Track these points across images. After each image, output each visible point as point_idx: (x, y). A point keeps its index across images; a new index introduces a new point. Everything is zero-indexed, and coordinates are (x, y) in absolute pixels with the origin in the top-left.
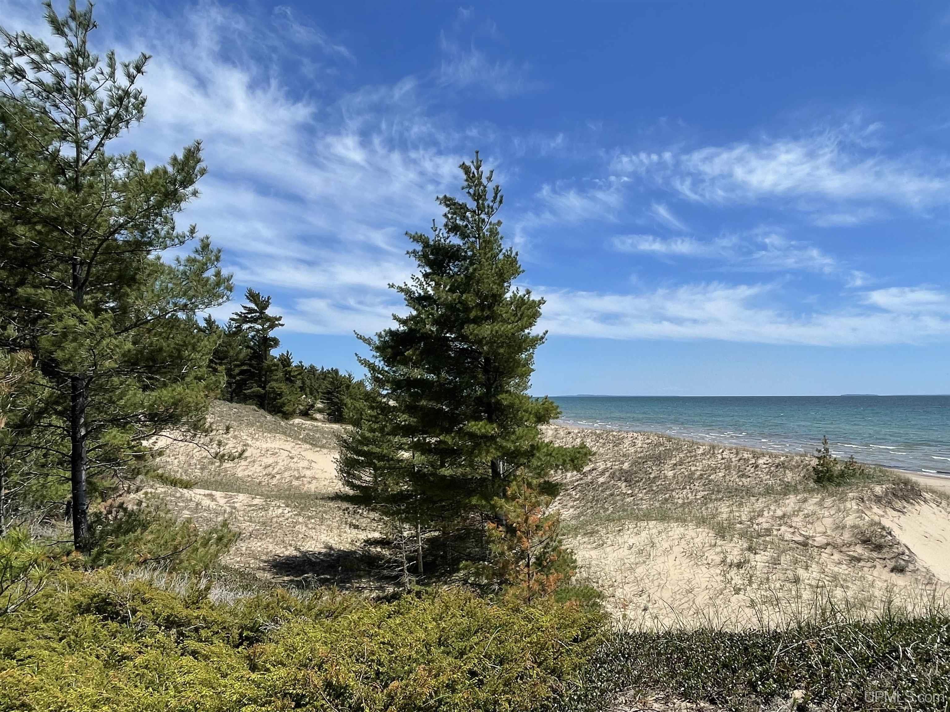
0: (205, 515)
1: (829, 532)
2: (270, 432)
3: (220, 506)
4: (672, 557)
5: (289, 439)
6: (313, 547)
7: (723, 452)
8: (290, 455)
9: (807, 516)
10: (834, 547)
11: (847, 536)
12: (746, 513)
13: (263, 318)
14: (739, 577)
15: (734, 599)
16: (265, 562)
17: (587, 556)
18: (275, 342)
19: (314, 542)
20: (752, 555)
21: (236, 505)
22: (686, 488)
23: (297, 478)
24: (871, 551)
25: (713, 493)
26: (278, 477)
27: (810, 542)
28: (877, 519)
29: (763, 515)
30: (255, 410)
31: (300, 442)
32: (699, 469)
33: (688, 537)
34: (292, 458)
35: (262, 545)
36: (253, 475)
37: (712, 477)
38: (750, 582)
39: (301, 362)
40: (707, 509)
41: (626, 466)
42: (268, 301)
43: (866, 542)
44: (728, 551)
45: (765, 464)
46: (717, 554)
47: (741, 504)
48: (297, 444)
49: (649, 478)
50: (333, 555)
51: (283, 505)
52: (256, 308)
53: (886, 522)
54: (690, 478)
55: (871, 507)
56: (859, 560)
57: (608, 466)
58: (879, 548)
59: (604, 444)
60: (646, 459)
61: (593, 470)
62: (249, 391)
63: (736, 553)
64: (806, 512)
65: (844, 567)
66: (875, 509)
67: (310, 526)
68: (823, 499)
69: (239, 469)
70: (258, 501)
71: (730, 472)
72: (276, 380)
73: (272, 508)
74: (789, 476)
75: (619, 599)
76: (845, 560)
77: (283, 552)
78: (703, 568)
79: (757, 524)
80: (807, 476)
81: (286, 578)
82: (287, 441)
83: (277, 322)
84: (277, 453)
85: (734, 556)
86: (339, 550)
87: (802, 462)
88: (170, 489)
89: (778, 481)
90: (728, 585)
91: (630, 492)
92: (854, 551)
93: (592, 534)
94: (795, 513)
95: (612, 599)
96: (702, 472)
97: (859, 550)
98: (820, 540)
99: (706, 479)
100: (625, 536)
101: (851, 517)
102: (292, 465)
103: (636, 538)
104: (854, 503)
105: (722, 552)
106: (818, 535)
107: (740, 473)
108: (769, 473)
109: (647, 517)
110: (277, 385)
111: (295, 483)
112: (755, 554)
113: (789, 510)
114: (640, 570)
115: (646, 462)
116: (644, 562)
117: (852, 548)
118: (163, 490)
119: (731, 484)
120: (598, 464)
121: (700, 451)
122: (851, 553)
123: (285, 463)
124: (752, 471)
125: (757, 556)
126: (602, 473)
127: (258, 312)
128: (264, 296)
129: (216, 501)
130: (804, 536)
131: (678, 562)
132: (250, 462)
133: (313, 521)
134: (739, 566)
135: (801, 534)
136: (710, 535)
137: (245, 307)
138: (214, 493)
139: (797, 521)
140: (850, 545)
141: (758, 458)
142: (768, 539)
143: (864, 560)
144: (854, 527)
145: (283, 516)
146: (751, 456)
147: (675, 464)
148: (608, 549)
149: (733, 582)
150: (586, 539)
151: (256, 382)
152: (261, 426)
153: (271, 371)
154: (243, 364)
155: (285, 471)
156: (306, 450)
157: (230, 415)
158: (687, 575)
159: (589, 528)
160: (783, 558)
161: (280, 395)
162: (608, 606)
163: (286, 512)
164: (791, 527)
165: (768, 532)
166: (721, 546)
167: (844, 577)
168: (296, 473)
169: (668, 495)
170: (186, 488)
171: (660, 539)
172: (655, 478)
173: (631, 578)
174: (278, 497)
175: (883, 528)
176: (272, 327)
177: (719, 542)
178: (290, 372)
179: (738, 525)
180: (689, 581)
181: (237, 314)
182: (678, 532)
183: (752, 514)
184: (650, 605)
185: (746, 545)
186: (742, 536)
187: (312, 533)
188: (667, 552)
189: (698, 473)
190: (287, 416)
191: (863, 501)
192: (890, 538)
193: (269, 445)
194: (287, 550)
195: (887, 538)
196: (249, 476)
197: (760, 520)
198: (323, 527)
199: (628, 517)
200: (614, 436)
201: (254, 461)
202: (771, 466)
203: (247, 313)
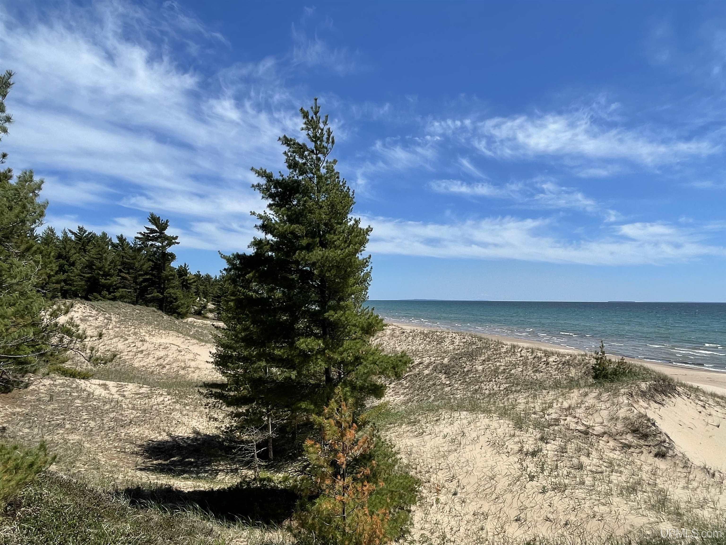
0: (95, 403)
1: (605, 423)
2: (165, 329)
3: (112, 394)
4: (478, 446)
5: (180, 335)
6: (183, 432)
7: (521, 351)
8: (179, 349)
9: (587, 408)
10: (610, 436)
11: (620, 426)
12: (539, 404)
13: (162, 237)
14: (533, 465)
15: (528, 485)
16: (140, 446)
17: (409, 444)
18: (172, 256)
19: (185, 427)
20: (544, 445)
21: (125, 393)
22: (492, 381)
23: (184, 369)
24: (639, 439)
25: (513, 386)
26: (168, 367)
27: (591, 431)
28: (642, 411)
29: (552, 406)
30: (154, 311)
31: (189, 338)
32: (502, 364)
33: (492, 427)
34: (180, 351)
35: (139, 431)
36: (147, 365)
37: (513, 372)
38: (543, 470)
39: (199, 272)
40: (508, 399)
41: (446, 361)
42: (166, 224)
43: (635, 431)
44: (525, 440)
45: (554, 362)
46: (517, 443)
47: (535, 396)
48: (186, 339)
49: (464, 371)
50: (199, 440)
51: (166, 394)
52: (156, 229)
53: (650, 415)
54: (496, 372)
55: (638, 401)
56: (629, 447)
57: (432, 360)
58: (645, 436)
59: (430, 342)
60: (461, 356)
61: (420, 364)
62: (150, 296)
63: (530, 442)
64: (587, 404)
65: (618, 453)
66: (642, 403)
67: (185, 413)
68: (600, 394)
69: (136, 361)
70: (145, 390)
71: (526, 368)
72: (173, 287)
73: (155, 396)
74: (573, 373)
75: (434, 484)
76: (618, 447)
77: (156, 437)
78: (504, 456)
79: (548, 415)
80: (587, 373)
81: (155, 462)
82: (179, 337)
83: (173, 241)
84: (168, 347)
85: (529, 447)
86: (206, 435)
87: (583, 360)
88: (68, 380)
89: (564, 376)
90: (524, 472)
91: (448, 382)
92: (626, 439)
93: (414, 423)
94: (579, 405)
95: (427, 484)
96: (505, 367)
97: (629, 438)
98: (599, 429)
99: (508, 373)
100: (441, 426)
101: (622, 410)
102: (179, 357)
103: (450, 428)
104: (625, 398)
105: (520, 442)
106: (596, 425)
107: (535, 369)
108: (557, 369)
109: (460, 407)
110: (173, 291)
111: (182, 372)
112: (547, 443)
113: (573, 402)
114: (452, 458)
115: (461, 358)
116: (456, 450)
117: (624, 437)
118: (61, 381)
119: (527, 378)
120: (424, 359)
121: (504, 350)
122: (623, 441)
123: (175, 355)
124: (543, 368)
125: (548, 445)
126: (427, 367)
127: (158, 232)
128: (163, 219)
129: (109, 390)
130: (585, 425)
131: (483, 450)
132: (145, 355)
133: (187, 408)
134: (534, 454)
135: (583, 424)
136: (510, 426)
137: (147, 228)
138: (108, 382)
139: (580, 412)
140: (623, 434)
141: (549, 356)
142: (556, 428)
143: (633, 447)
144: (626, 418)
145: (163, 404)
146: (543, 355)
147: (484, 360)
148: (427, 438)
149: (529, 469)
150: (409, 428)
151: (156, 288)
152: (158, 325)
153: (169, 280)
154: (146, 273)
155: (173, 362)
156: (194, 344)
157: (133, 315)
158: (491, 463)
159: (412, 417)
160: (569, 446)
161: (176, 299)
162: (424, 491)
163: (166, 399)
164: (575, 417)
165: (557, 420)
166: (518, 436)
167: (618, 462)
168: (183, 363)
169: (478, 386)
170: (83, 378)
171: (470, 429)
172: (468, 371)
173: (443, 465)
174: (163, 385)
175: (649, 420)
176: (169, 244)
177: (517, 433)
178: (187, 280)
179: (533, 416)
180: (492, 468)
181: (140, 233)
182: (484, 423)
183: (544, 405)
184: (459, 490)
185: (539, 436)
186: (536, 427)
187: (185, 420)
188: (475, 441)
189: (502, 368)
190: (182, 316)
191: (632, 396)
192: (654, 428)
193: (163, 341)
194: (160, 435)
195: (651, 429)
196: (143, 366)
197: (550, 411)
198: (196, 413)
199: (444, 407)
200: (437, 336)
201: (149, 354)
202: (559, 364)
203: (149, 233)
